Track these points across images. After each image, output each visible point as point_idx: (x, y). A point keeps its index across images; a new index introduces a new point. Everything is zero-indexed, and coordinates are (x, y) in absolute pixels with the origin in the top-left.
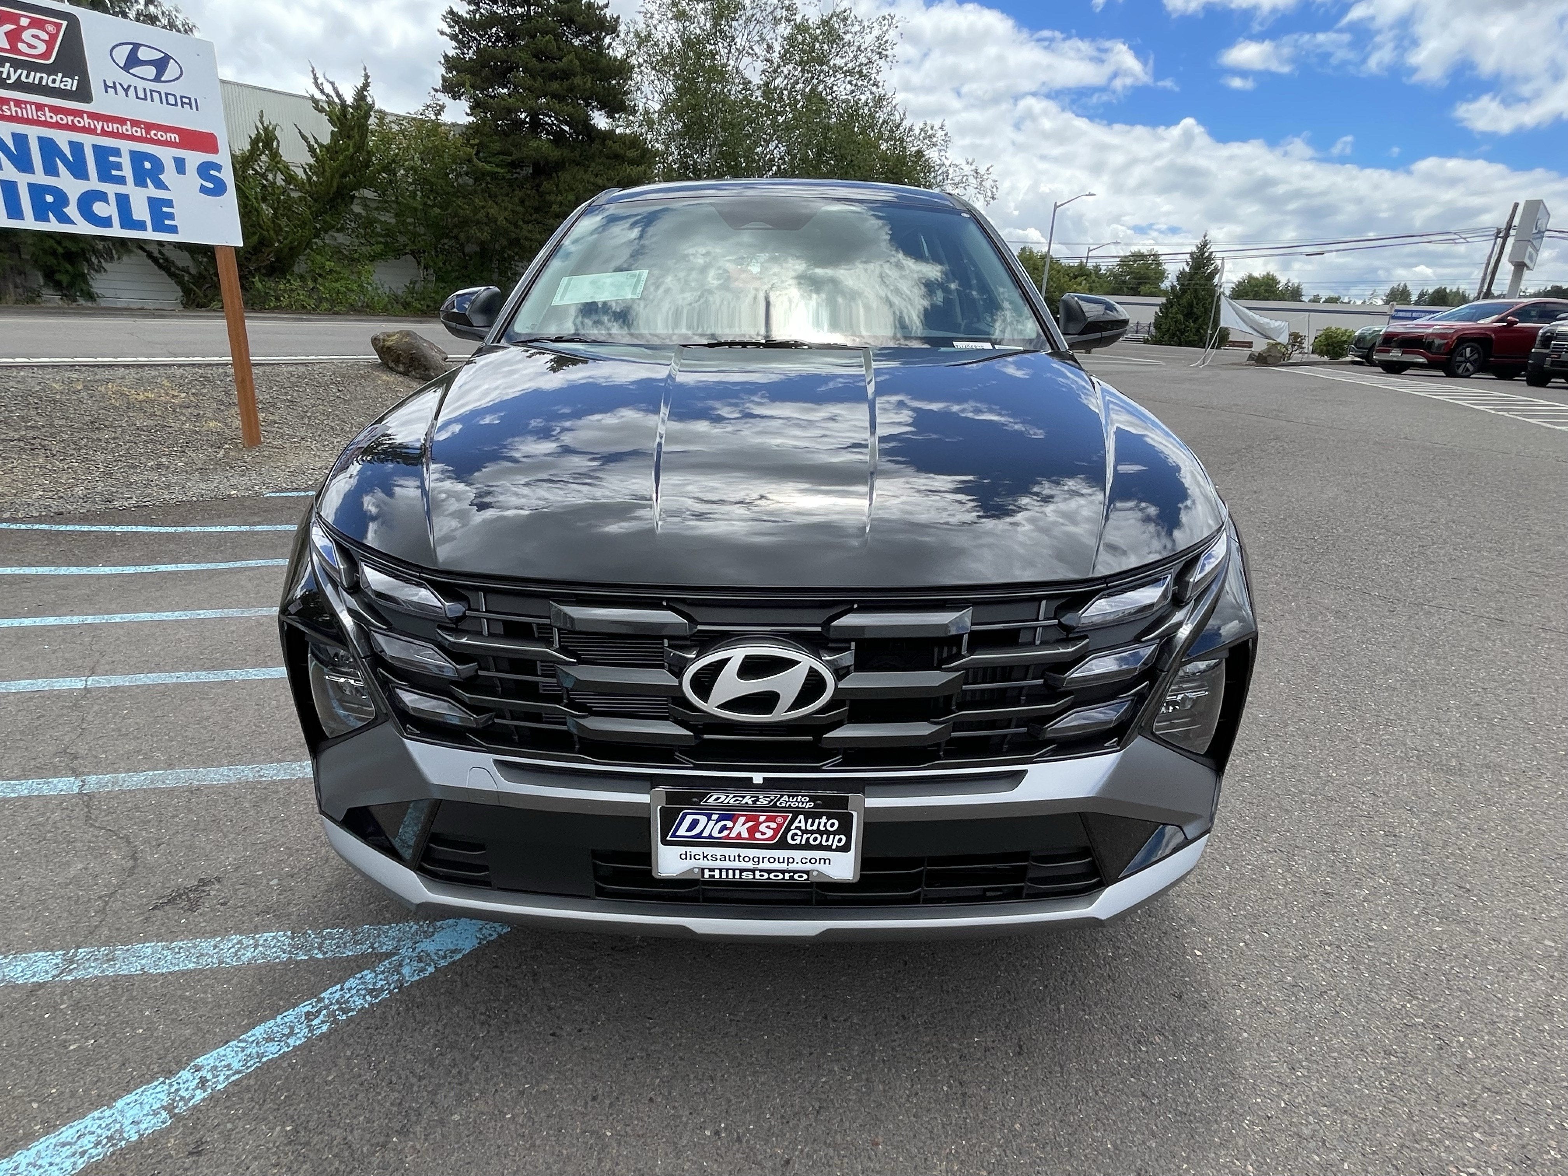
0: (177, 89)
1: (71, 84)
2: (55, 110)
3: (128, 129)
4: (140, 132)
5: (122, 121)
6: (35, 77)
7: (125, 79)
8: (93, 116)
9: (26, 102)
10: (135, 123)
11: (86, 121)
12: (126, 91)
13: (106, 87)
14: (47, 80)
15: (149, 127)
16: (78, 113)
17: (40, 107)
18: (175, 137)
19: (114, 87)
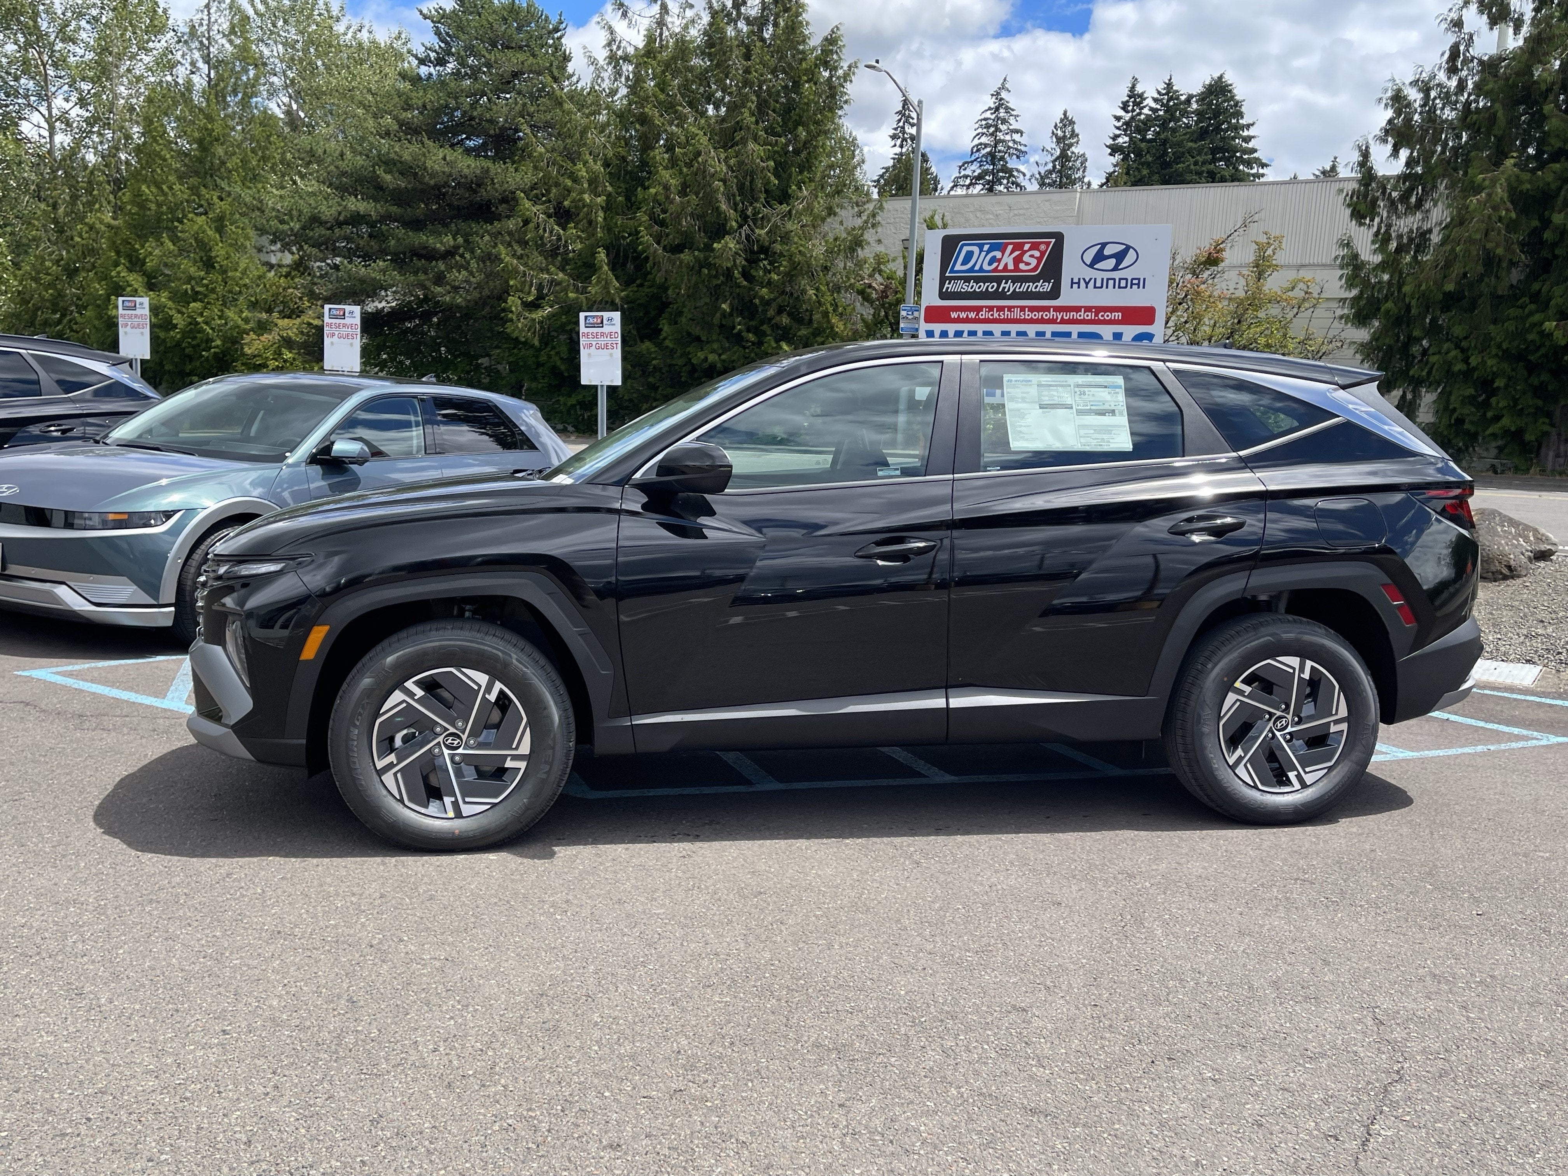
0: (1129, 274)
1: (1047, 287)
2: (1032, 309)
3: (1082, 315)
4: (1090, 316)
5: (1077, 309)
6: (1024, 287)
7: (1089, 273)
8: (1058, 309)
9: (1014, 307)
10: (1088, 309)
11: (1052, 314)
12: (1087, 284)
13: (1072, 283)
14: (1032, 287)
15: (1099, 309)
16: (1046, 309)
17: (1022, 308)
18: (1118, 315)
19: (1079, 283)
